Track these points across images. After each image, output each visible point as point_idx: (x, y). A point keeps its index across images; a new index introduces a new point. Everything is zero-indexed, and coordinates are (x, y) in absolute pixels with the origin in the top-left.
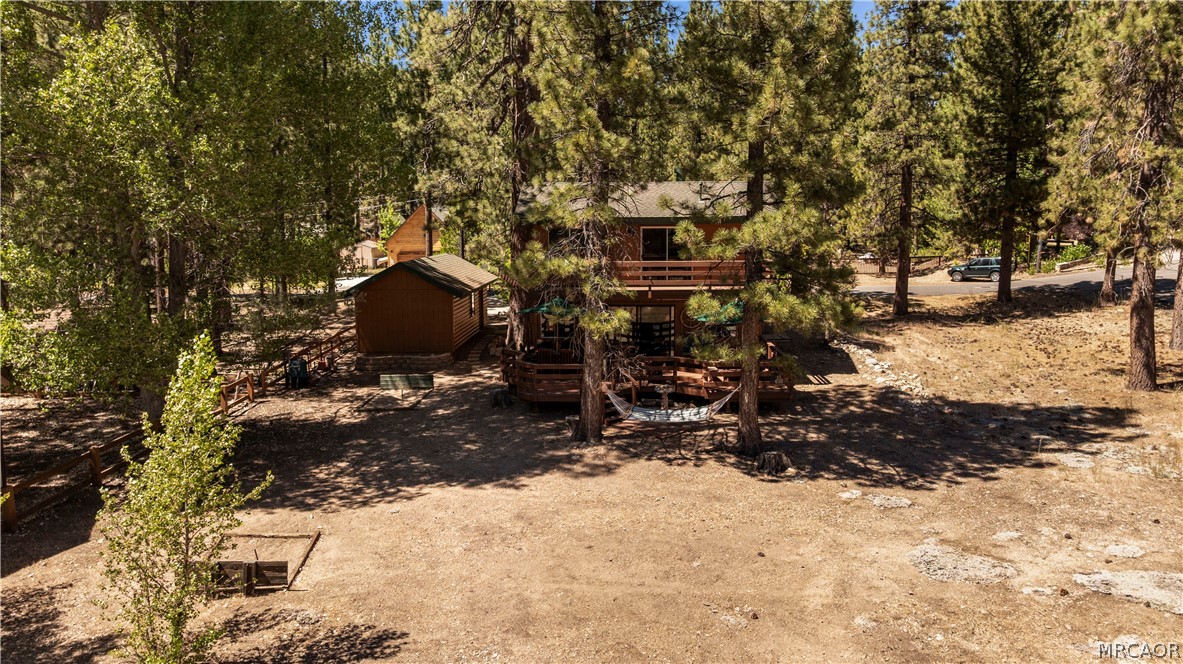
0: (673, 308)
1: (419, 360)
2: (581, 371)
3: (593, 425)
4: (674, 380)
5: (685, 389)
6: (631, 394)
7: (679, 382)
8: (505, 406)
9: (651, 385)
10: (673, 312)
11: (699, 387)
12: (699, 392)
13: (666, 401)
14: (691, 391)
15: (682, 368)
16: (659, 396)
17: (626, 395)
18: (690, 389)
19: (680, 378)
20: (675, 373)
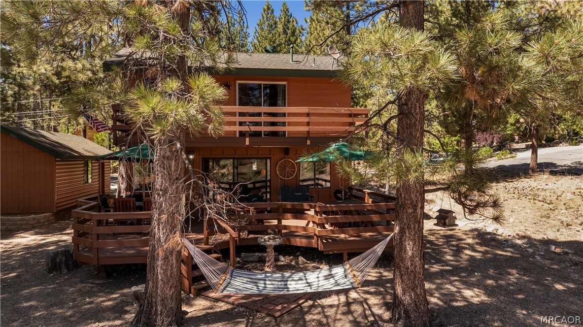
0: (268, 160)
1: (9, 220)
2: (149, 222)
3: (164, 305)
4: (278, 230)
5: (292, 239)
6: (228, 249)
7: (284, 231)
8: (65, 271)
9: (251, 236)
10: (269, 164)
11: (309, 237)
12: (310, 243)
13: (271, 255)
14: (299, 242)
15: (289, 215)
16: (263, 249)
17: (222, 252)
18: (298, 240)
19: (285, 227)
20: (280, 222)
